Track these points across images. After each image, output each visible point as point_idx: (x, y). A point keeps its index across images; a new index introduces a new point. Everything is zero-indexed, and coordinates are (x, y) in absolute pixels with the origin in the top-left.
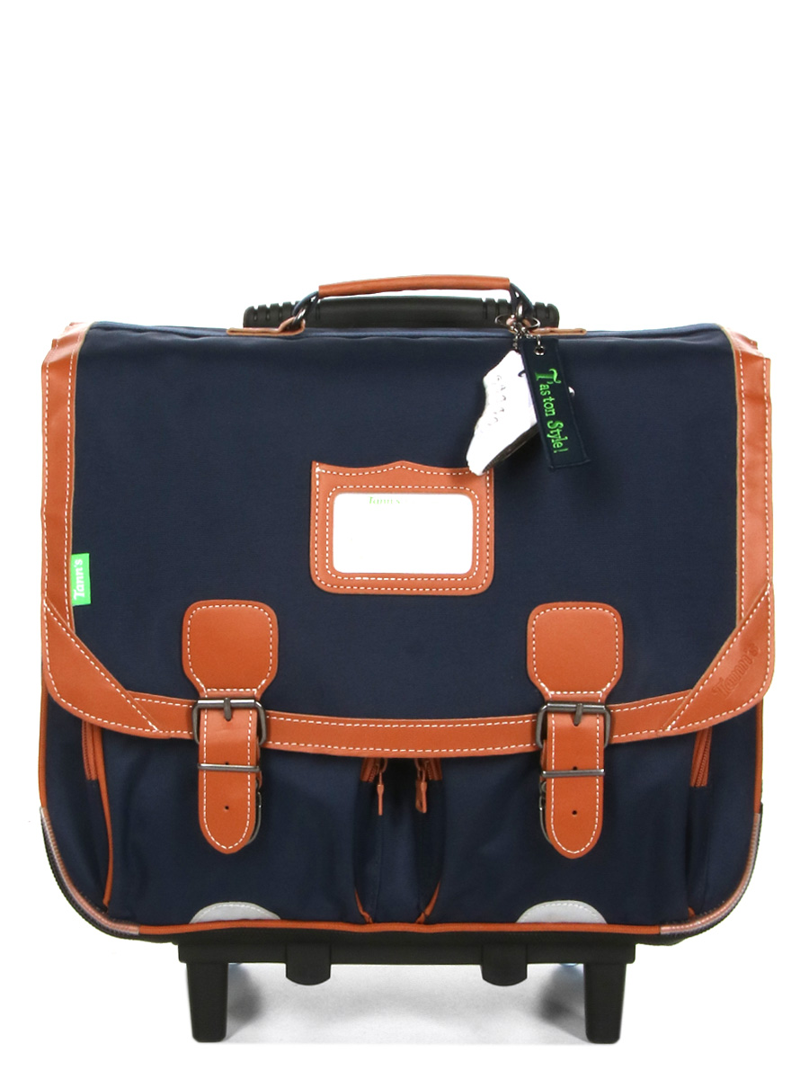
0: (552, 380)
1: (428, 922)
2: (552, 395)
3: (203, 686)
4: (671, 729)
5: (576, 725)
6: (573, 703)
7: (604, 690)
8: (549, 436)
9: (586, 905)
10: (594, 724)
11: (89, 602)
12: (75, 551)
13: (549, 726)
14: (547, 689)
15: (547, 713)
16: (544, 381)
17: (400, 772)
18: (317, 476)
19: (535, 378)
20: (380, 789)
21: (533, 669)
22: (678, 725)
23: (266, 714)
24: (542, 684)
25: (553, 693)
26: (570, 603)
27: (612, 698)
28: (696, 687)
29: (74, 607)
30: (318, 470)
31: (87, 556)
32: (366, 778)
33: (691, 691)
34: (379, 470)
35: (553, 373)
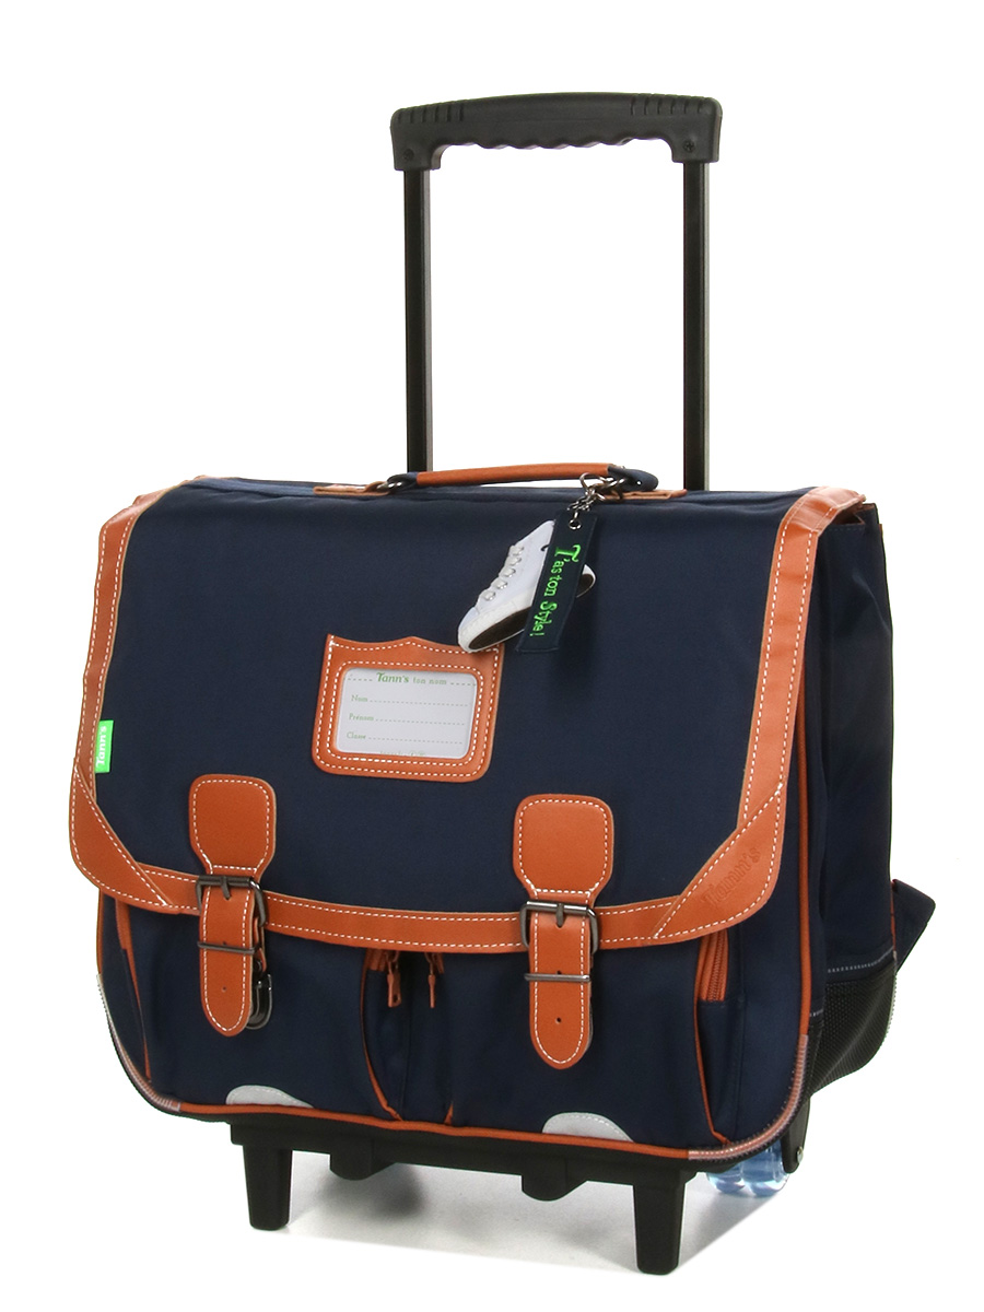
0: (571, 557)
1: (454, 1124)
2: (561, 575)
3: (208, 861)
4: (659, 936)
5: (560, 927)
6: (554, 903)
7: (592, 890)
8: (536, 617)
9: (606, 1119)
10: (580, 927)
11: (108, 770)
12: (103, 719)
13: (532, 924)
14: (533, 887)
15: (529, 913)
16: (561, 558)
17: (410, 964)
18: (330, 650)
19: (554, 553)
20: (391, 979)
21: (519, 864)
22: (666, 932)
23: (264, 896)
24: (528, 881)
25: (539, 890)
26: (560, 795)
27: (603, 898)
28: (684, 892)
29: (97, 775)
30: (331, 643)
31: (111, 722)
32: (374, 967)
33: (679, 897)
34: (390, 645)
35: (576, 549)
